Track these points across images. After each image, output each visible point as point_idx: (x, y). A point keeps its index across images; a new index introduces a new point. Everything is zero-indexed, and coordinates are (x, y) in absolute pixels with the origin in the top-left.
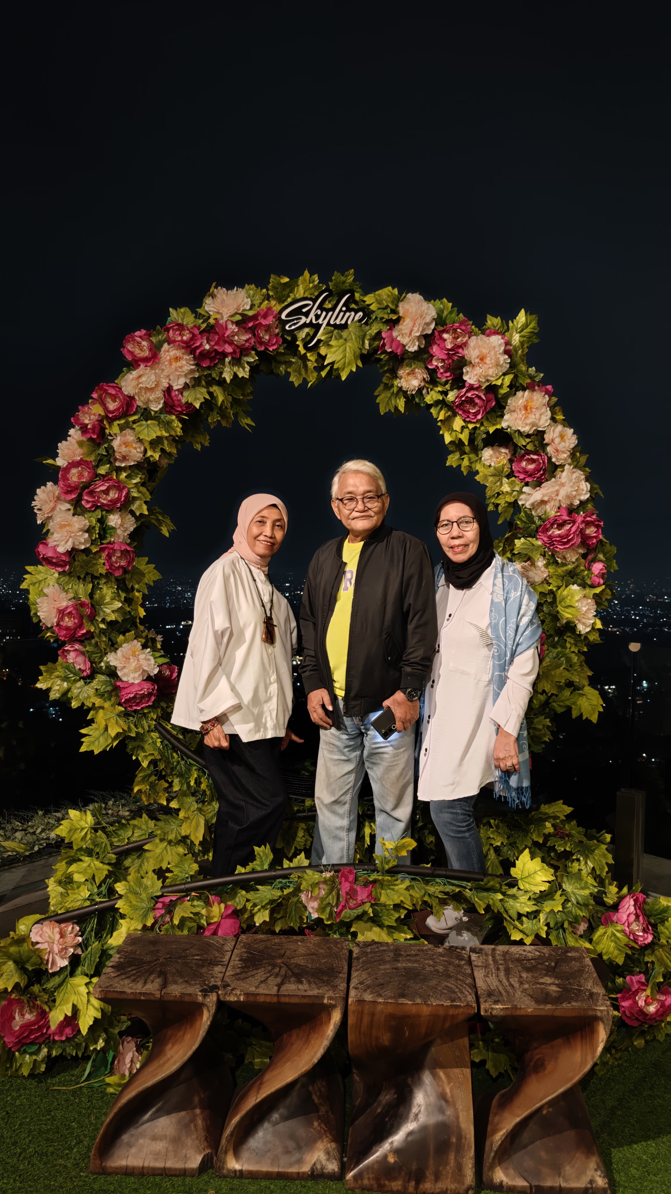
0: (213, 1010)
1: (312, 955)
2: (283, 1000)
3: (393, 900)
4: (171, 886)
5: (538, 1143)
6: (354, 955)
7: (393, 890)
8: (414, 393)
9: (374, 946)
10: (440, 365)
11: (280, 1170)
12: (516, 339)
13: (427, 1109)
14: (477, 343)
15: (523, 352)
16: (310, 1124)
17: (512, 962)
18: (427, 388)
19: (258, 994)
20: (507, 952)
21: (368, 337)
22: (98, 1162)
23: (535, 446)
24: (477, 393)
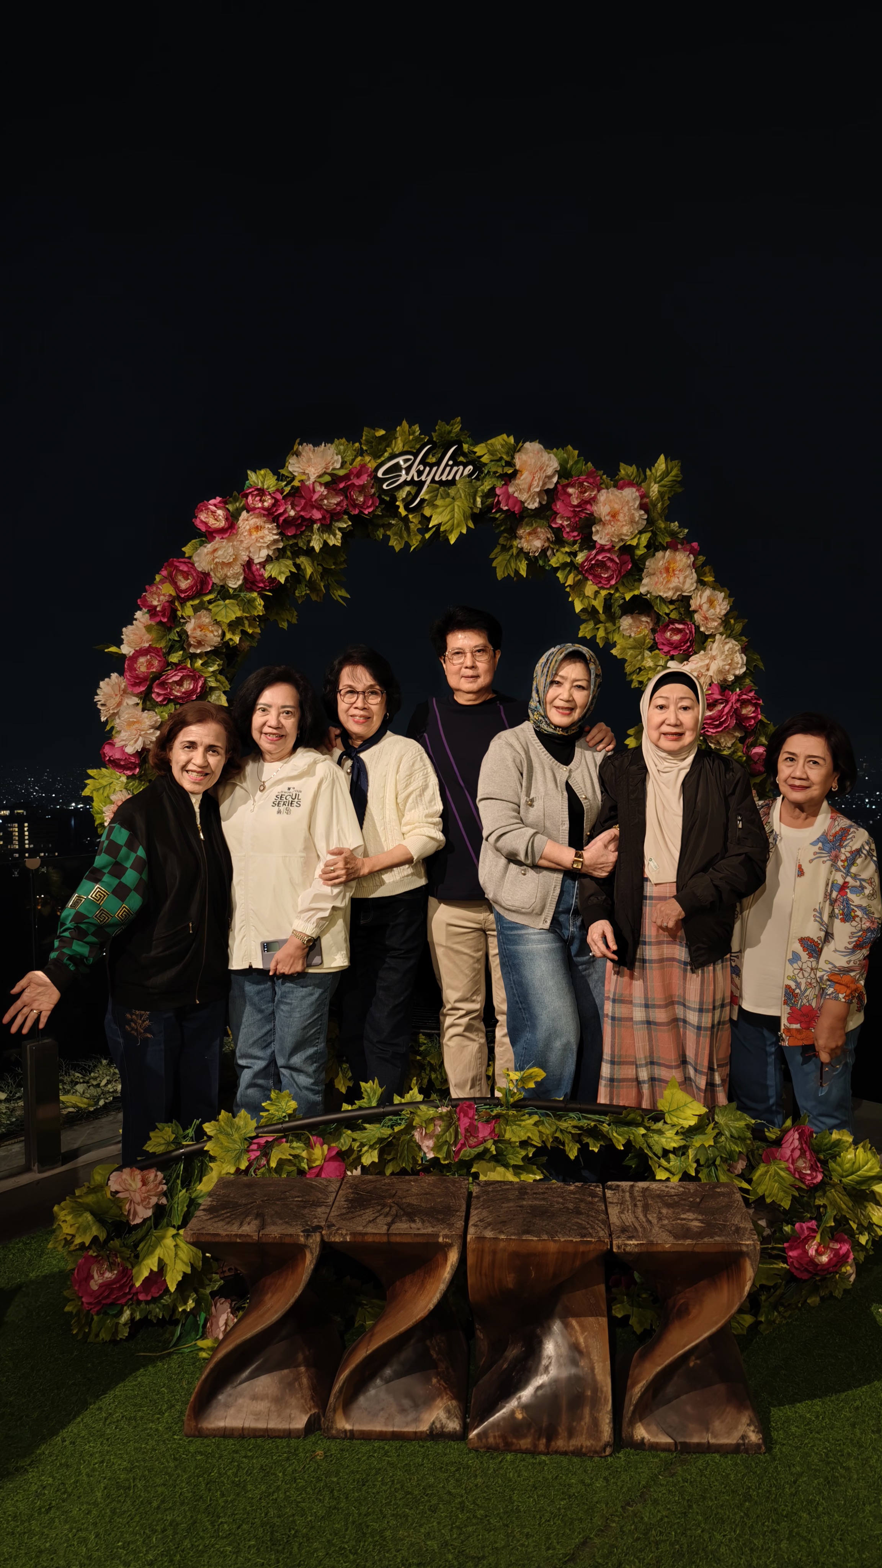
0: (316, 1251)
1: (426, 1194)
2: (394, 1239)
3: (519, 1137)
4: (266, 1126)
5: (683, 1397)
6: (474, 1194)
7: (520, 1125)
8: (537, 554)
9: (497, 1185)
10: (566, 523)
11: (396, 1429)
12: (655, 489)
13: (558, 1361)
14: (607, 497)
15: (663, 504)
16: (428, 1380)
17: (652, 1198)
18: (553, 549)
19: (366, 1234)
20: (647, 1189)
21: (480, 494)
22: (193, 1424)
23: (680, 613)
24: (608, 555)
